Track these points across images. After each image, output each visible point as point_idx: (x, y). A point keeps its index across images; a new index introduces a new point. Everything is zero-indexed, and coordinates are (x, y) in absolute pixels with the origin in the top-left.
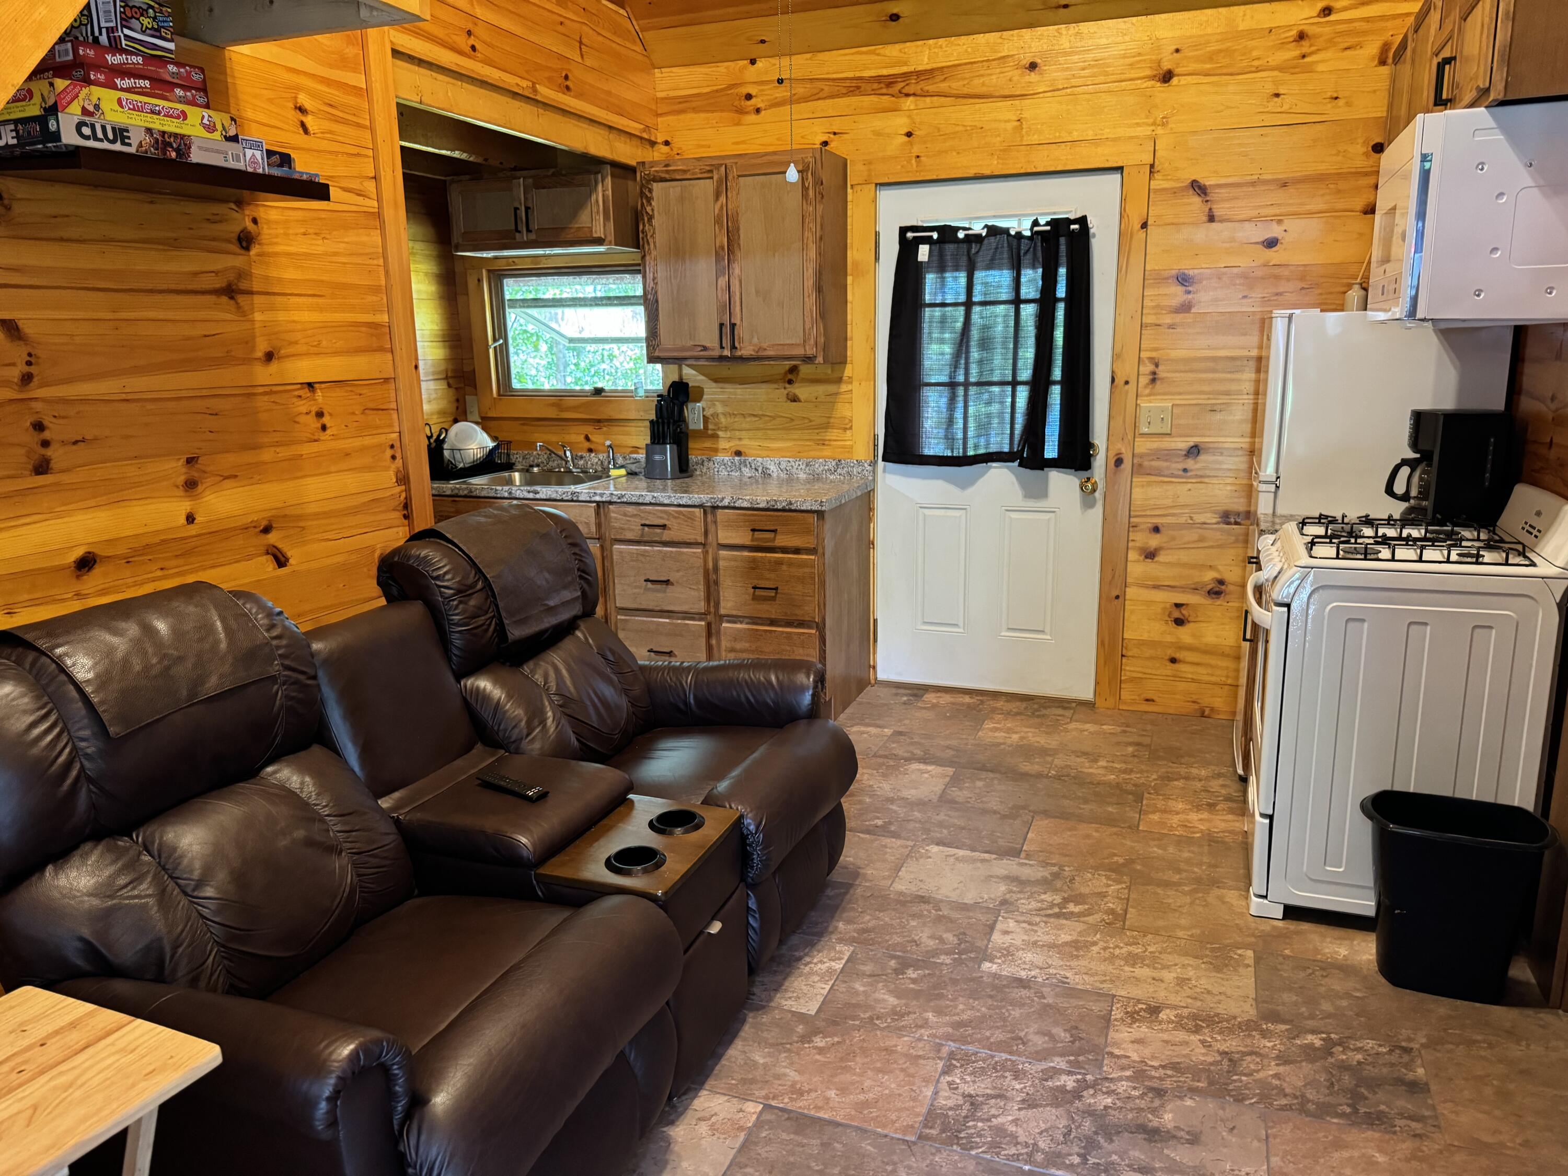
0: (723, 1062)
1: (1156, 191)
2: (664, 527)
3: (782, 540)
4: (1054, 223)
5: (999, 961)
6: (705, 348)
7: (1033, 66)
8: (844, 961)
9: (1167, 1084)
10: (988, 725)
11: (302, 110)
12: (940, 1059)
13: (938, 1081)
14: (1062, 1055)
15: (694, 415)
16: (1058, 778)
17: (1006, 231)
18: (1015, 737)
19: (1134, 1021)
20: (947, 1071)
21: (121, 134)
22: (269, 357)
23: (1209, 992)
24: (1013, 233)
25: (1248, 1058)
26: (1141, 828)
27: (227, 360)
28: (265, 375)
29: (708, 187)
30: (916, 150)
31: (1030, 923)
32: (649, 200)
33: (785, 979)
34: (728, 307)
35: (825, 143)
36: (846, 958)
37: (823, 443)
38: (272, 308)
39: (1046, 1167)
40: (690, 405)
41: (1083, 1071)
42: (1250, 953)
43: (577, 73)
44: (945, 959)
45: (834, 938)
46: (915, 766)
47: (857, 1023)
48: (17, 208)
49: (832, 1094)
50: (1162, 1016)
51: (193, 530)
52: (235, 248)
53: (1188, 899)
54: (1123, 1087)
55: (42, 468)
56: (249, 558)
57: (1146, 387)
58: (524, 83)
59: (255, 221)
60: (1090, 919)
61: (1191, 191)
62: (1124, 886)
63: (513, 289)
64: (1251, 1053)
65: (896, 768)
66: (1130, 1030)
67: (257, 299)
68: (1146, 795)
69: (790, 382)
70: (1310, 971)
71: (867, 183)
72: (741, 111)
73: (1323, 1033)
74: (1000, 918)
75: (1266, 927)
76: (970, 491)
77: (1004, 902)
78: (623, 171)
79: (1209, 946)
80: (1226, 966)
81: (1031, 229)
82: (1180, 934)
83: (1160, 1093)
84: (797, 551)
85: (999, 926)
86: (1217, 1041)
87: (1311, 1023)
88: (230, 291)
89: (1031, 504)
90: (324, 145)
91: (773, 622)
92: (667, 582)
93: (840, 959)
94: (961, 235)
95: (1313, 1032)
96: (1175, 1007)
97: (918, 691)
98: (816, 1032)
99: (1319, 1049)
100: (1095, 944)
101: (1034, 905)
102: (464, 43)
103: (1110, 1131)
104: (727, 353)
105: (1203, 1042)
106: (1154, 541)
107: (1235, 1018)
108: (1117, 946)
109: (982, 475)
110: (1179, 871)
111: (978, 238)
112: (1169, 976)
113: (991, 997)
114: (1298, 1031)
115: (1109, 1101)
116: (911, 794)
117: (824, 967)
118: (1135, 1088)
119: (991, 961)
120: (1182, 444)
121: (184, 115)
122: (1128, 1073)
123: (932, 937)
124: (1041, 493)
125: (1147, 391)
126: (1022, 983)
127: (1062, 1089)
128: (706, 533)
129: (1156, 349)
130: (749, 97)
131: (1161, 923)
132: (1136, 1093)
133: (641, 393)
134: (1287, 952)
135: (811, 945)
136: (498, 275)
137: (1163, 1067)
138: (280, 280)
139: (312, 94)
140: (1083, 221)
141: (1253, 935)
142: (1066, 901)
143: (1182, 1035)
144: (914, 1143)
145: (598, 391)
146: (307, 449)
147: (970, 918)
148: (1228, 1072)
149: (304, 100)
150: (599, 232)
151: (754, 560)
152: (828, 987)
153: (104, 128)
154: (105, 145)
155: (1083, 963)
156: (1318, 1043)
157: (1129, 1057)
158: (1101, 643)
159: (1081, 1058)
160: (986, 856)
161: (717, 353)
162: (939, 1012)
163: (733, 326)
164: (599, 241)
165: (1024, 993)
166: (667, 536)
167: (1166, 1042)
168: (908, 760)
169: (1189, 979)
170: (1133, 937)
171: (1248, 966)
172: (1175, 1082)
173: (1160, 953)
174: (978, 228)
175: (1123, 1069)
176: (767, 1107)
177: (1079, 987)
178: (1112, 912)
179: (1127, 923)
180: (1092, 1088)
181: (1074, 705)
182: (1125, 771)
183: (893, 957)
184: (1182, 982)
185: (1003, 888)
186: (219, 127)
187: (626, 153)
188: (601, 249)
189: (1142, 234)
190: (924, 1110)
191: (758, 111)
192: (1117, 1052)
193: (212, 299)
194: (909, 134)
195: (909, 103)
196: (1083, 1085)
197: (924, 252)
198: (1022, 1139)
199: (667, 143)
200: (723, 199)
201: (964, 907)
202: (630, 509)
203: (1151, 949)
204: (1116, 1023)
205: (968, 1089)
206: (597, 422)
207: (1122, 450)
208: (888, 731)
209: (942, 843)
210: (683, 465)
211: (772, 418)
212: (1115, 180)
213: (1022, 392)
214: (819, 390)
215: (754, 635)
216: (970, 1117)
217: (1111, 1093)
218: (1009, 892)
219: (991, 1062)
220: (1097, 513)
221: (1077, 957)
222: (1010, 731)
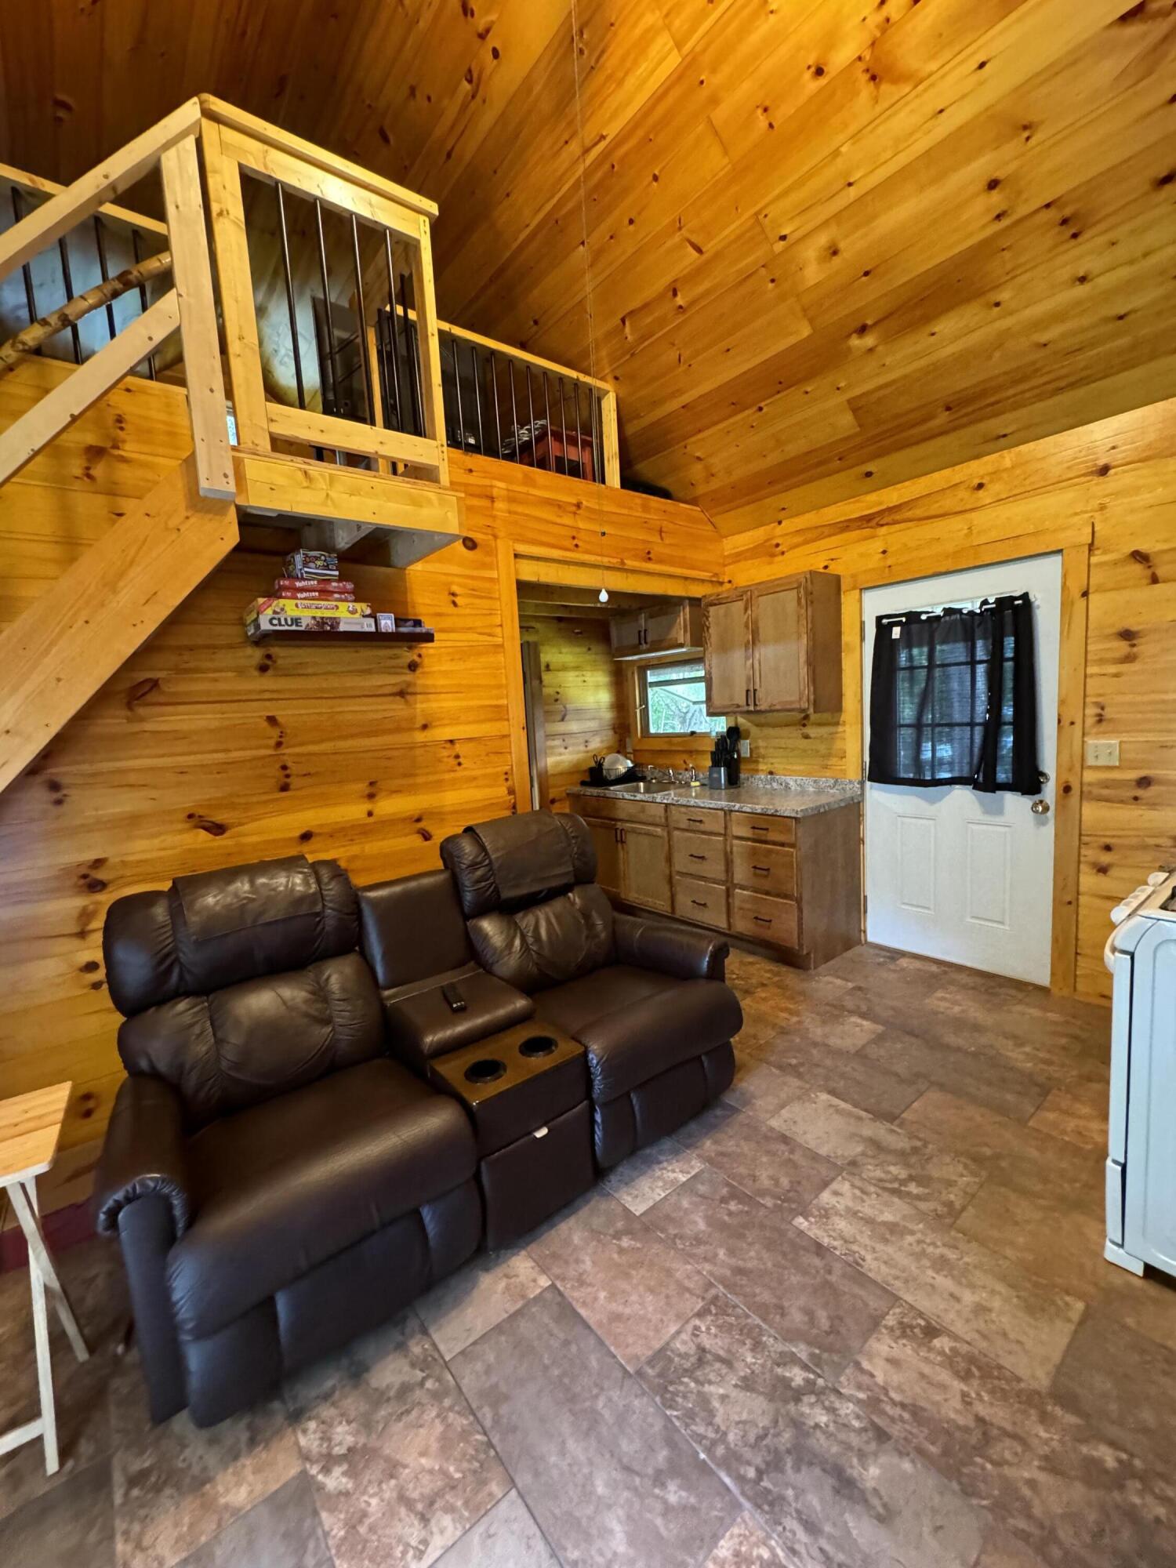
0: (553, 1232)
1: (1100, 564)
2: (701, 821)
3: (772, 836)
4: (999, 601)
5: (813, 1220)
6: (738, 706)
7: (980, 486)
8: (689, 1176)
9: (895, 1430)
10: (940, 994)
11: (454, 594)
12: (703, 1298)
13: (687, 1322)
14: (809, 1343)
15: (745, 747)
16: (975, 1055)
17: (960, 611)
18: (957, 1009)
19: (904, 1335)
20: (700, 1315)
21: (296, 621)
22: (425, 727)
23: (1005, 1335)
24: (965, 611)
25: (1008, 1442)
26: (1031, 1124)
27: (398, 730)
28: (420, 737)
29: (740, 605)
30: (889, 563)
31: (863, 1191)
32: (707, 618)
33: (638, 1177)
34: (750, 679)
35: (826, 567)
36: (693, 1173)
37: (826, 767)
38: (429, 701)
39: (718, 1465)
40: (742, 742)
41: (819, 1371)
42: (1080, 1306)
43: (658, 549)
44: (768, 1202)
45: (697, 1152)
46: (854, 1019)
47: (662, 1236)
48: (280, 662)
49: (602, 1295)
50: (937, 1343)
51: (371, 820)
52: (407, 671)
53: (1038, 1215)
54: (847, 1409)
55: (285, 788)
56: (406, 835)
57: (1093, 726)
58: (614, 561)
59: (420, 656)
60: (923, 1206)
61: (1133, 560)
62: (977, 1180)
64: (1014, 1437)
65: (837, 1017)
66: (894, 1345)
67: (419, 697)
68: (1055, 1091)
69: (804, 725)
70: (1149, 1358)
71: (854, 588)
72: (773, 555)
73: (1125, 1451)
74: (840, 1178)
75: (1117, 1280)
76: (937, 805)
77: (853, 1163)
78: (695, 602)
79: (1034, 1278)
80: (1043, 1310)
81: (980, 608)
82: (1009, 1252)
83: (882, 1436)
84: (783, 845)
85: (834, 1186)
86: (981, 1399)
87: (1113, 1431)
88: (402, 694)
89: (988, 818)
90: (468, 611)
91: (767, 893)
92: (702, 858)
93: (688, 1173)
94: (924, 617)
95: (1113, 1444)
96: (955, 1337)
97: (895, 954)
98: (629, 1232)
99: (1106, 1471)
100: (912, 1233)
101: (879, 1174)
102: (569, 543)
103: (803, 1455)
104: (752, 708)
105: (964, 1395)
106: (1105, 858)
107: (1019, 1380)
108: (933, 1244)
109: (949, 792)
110: (1045, 1181)
111: (938, 618)
112: (969, 1297)
113: (784, 1254)
114: (1090, 1433)
115: (823, 1419)
116: (835, 1042)
117: (672, 1175)
118: (858, 1417)
119: (806, 1218)
120: (1134, 775)
121: (337, 607)
122: (862, 1396)
123: (771, 1178)
124: (999, 811)
125: (1094, 730)
126: (819, 1249)
127: (786, 1382)
128: (726, 828)
129: (1100, 695)
130: (777, 545)
131: (995, 1233)
132: (856, 1424)
133: (714, 734)
134: (1130, 1321)
135: (676, 1152)
137: (903, 1406)
138: (434, 686)
139: (460, 585)
140: (1025, 597)
141: (1096, 1285)
142: (911, 1178)
143: (944, 1376)
144: (630, 1376)
145: (693, 733)
146: (447, 776)
147: (813, 1169)
148: (974, 1448)
149: (455, 589)
150: (681, 640)
151: (754, 848)
152: (663, 1195)
153: (286, 620)
154: (286, 628)
155: (890, 1249)
156: (1110, 1463)
157: (872, 1376)
158: (1055, 940)
159: (825, 1356)
160: (863, 1114)
161: (746, 708)
162: (731, 1252)
163: (755, 690)
164: (681, 646)
165: (817, 1262)
166: (702, 827)
167: (923, 1376)
168: (851, 1012)
169: (990, 1310)
170: (955, 1239)
171: (1069, 1320)
172: (906, 1430)
173: (975, 1267)
174: (939, 611)
175: (859, 1387)
176: (553, 1286)
177: (870, 1275)
178: (950, 1205)
179: (958, 1222)
180: (816, 1395)
181: (1031, 988)
182: (1049, 1063)
183: (728, 1185)
184: (980, 1309)
185: (859, 1149)
186: (359, 611)
187: (697, 591)
188: (684, 650)
189: (1083, 601)
190: (657, 1345)
191: (783, 553)
192: (866, 1365)
193: (391, 698)
194: (884, 552)
195: (883, 530)
196: (810, 1387)
197: (896, 632)
198: (718, 1420)
199: (730, 582)
200: (749, 612)
201: (815, 1157)
202: (683, 810)
203: (966, 1259)
204: (884, 1330)
205: (707, 1342)
206: (691, 752)
207: (1071, 779)
208: (850, 985)
209: (832, 1092)
210: (733, 780)
211: (793, 750)
212: (1058, 559)
213: (978, 732)
214: (823, 731)
215: (755, 900)
216: (689, 1372)
217: (831, 1410)
218: (863, 1154)
219: (743, 1321)
220: (1049, 830)
221: (886, 1241)
222: (955, 1003)
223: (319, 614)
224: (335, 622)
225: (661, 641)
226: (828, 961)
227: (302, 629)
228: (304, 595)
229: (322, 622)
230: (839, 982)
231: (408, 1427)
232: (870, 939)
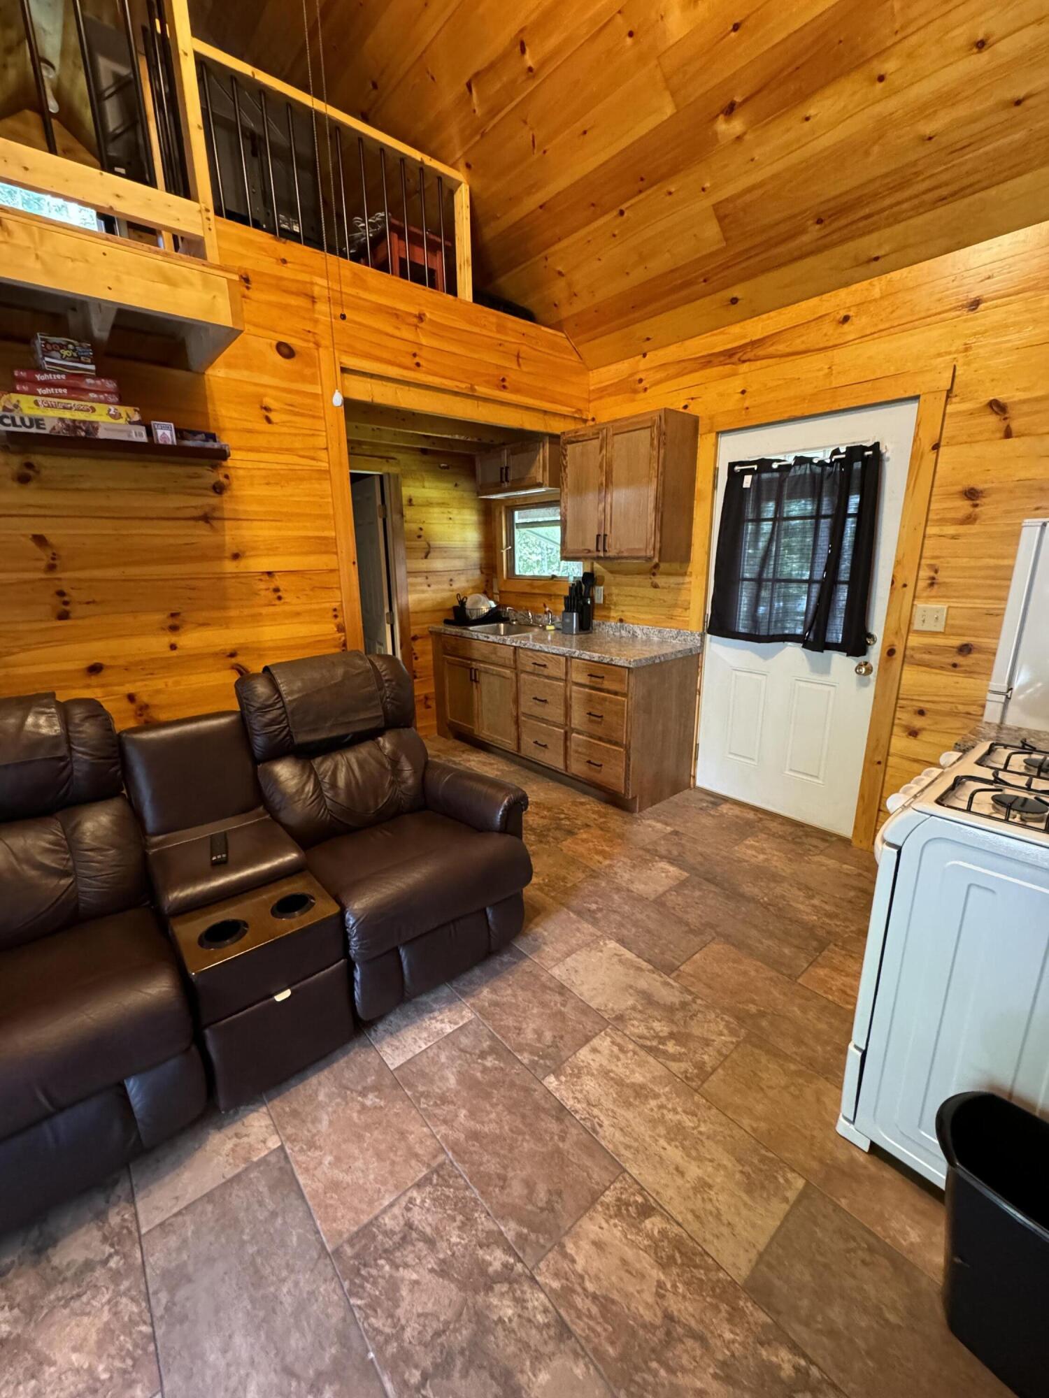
0: (300, 1087)
1: (952, 414)
2: (545, 666)
3: (607, 684)
4: (851, 450)
5: (563, 1079)
6: (589, 551)
7: (846, 319)
8: (456, 1027)
9: (578, 1328)
10: (750, 842)
11: (267, 409)
12: (429, 1166)
13: (404, 1193)
14: (521, 1222)
15: (599, 593)
16: (765, 906)
17: (810, 460)
18: (761, 857)
19: (618, 1214)
20: (419, 1185)
21: (37, 422)
22: (236, 556)
23: (718, 1216)
24: (815, 461)
25: (690, 1343)
26: (800, 981)
27: (203, 558)
28: (230, 566)
29: (596, 443)
30: (747, 404)
31: (622, 1049)
32: (565, 456)
33: (406, 1025)
34: (601, 524)
35: (686, 407)
36: (461, 1024)
37: (671, 617)
38: (238, 528)
39: (384, 1368)
40: (597, 588)
41: (521, 1255)
42: (800, 1183)
43: (512, 377)
44: (525, 1058)
45: (472, 1000)
46: (664, 865)
47: (409, 1093)
48: (44, 473)
49: (328, 1159)
50: (648, 1224)
51: (174, 653)
52: (212, 494)
53: (783, 1081)
54: (537, 1300)
55: (64, 616)
56: (218, 670)
57: (924, 589)
58: (463, 386)
59: (227, 477)
60: (674, 1066)
61: (989, 410)
62: (734, 1040)
63: (518, 517)
64: (700, 1338)
65: (646, 861)
66: (604, 1225)
67: (227, 523)
68: (832, 946)
69: (654, 574)
70: (852, 1245)
71: (710, 432)
72: (635, 391)
73: (805, 1356)
74: (603, 1033)
75: (842, 1156)
76: (770, 662)
77: (620, 1018)
78: (554, 438)
79: (763, 1152)
80: (763, 1187)
81: (831, 458)
82: (746, 1122)
83: (563, 1331)
84: (616, 693)
85: (596, 1042)
86: (675, 1293)
87: (799, 1332)
88: (206, 519)
89: (815, 677)
90: (284, 430)
91: (600, 739)
92: (545, 701)
93: (456, 1023)
94: (775, 466)
95: (795, 1348)
96: (669, 1218)
97: (718, 800)
98: (377, 1088)
99: (782, 1382)
100: (656, 1096)
101: (642, 1030)
102: (410, 361)
103: (476, 1356)
104: (601, 554)
105: (660, 1285)
106: (918, 722)
107: (720, 1268)
108: (674, 1111)
109: (781, 650)
110: (800, 1042)
111: (789, 467)
112: (694, 1171)
113: (524, 1117)
114: (776, 1335)
115: (508, 1311)
116: (638, 887)
117: (439, 1025)
118: (546, 1311)
119: (557, 1077)
120: (957, 641)
121: (93, 410)
122: (556, 1285)
123: (535, 1031)
124: (825, 670)
125: (925, 594)
126: (561, 1112)
127: (482, 1266)
128: (567, 673)
129: (937, 557)
130: (641, 381)
131: (737, 1100)
132: (540, 1318)
133: (571, 579)
134: (843, 1203)
135: (450, 1001)
136: (511, 508)
137: (595, 1297)
138: (246, 512)
139: (276, 399)
140: (876, 447)
141: (821, 1161)
142: (672, 1036)
143: (646, 1263)
144: (328, 1254)
145: (554, 577)
146: (264, 611)
147: (580, 1023)
148: (653, 1350)
149: (268, 401)
150: (540, 480)
151: (590, 695)
152: (424, 1047)
153: (22, 419)
154: (23, 429)
155: (629, 1115)
156: (787, 1371)
157: (573, 1261)
158: (861, 797)
159: (533, 1236)
160: (644, 965)
161: (595, 554)
162: (472, 1114)
163: (605, 535)
164: (540, 485)
165: (554, 1126)
166: (546, 672)
167: (624, 1262)
168: (662, 857)
169: (710, 1187)
170: (697, 1105)
171: (786, 1200)
172: (590, 1328)
173: (708, 1138)
174: (790, 460)
175: (557, 1275)
176: (282, 1148)
177: (603, 1143)
178: (700, 1066)
179: (705, 1085)
180: (510, 1283)
181: (834, 839)
182: (830, 916)
183: (492, 1038)
184: (703, 1186)
185: (630, 1002)
186: (124, 415)
187: (557, 427)
188: (543, 490)
189: (933, 455)
190: (365, 1219)
191: (645, 390)
192: (570, 1248)
193: (191, 523)
194: (743, 392)
195: (745, 367)
196: (507, 1275)
197: (747, 481)
198: (400, 1312)
199: (593, 419)
200: (604, 452)
201: (585, 1009)
202: (530, 653)
203: (703, 1128)
204: (600, 1208)
205: (416, 1216)
206: (549, 596)
207: (896, 643)
208: (669, 829)
209: (621, 941)
210: (585, 626)
211: (643, 598)
212: (912, 408)
213: (815, 589)
214: (673, 580)
215: (590, 745)
216: (387, 1253)
217: (520, 1302)
218: (634, 1008)
219: (460, 1194)
220: (870, 691)
221: (628, 1105)
222: (762, 851)
223: (67, 415)
224: (92, 427)
225: (521, 479)
226: (653, 804)
227: (47, 432)
228: (46, 391)
229: (74, 425)
230: (659, 826)
231: (74, 1313)
232: (699, 783)
